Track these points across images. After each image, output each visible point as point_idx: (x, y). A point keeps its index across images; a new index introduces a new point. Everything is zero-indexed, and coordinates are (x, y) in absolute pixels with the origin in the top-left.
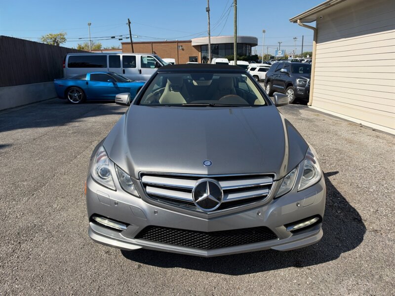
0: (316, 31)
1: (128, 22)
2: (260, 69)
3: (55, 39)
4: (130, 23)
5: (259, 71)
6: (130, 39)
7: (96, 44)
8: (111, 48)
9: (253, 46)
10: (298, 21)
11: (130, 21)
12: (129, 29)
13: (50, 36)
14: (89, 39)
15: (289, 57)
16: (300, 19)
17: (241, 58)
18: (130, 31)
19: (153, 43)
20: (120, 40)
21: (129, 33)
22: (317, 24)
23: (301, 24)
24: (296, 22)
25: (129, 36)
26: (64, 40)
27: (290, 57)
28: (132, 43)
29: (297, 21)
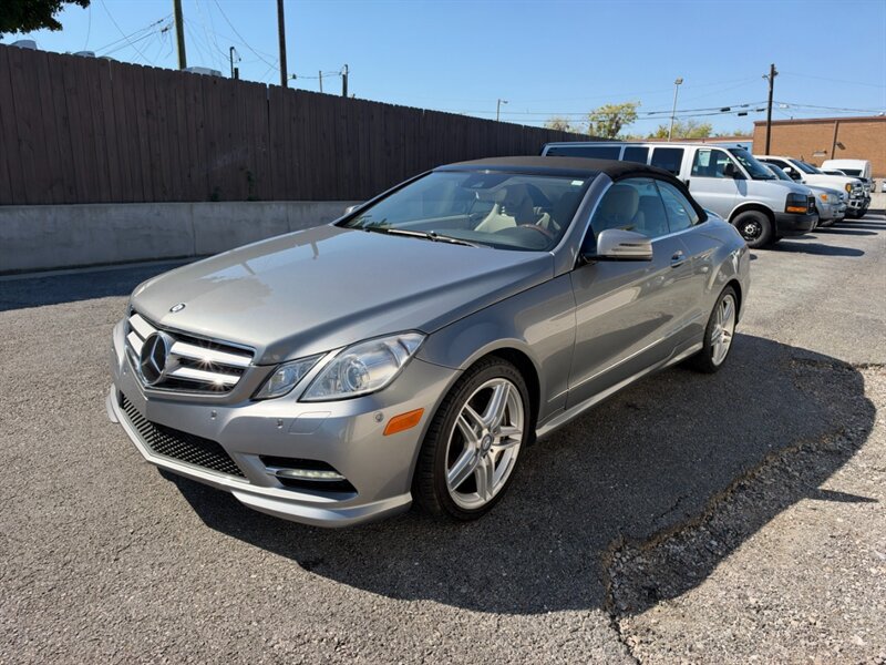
1: (769, 72)
3: (616, 115)
4: (774, 73)
6: (766, 112)
7: (698, 126)
8: (732, 135)
11: (776, 70)
12: (768, 90)
13: (607, 110)
14: (672, 115)
18: (771, 93)
19: (839, 121)
20: (740, 115)
21: (767, 99)
25: (766, 105)
26: (632, 116)
28: (770, 123)
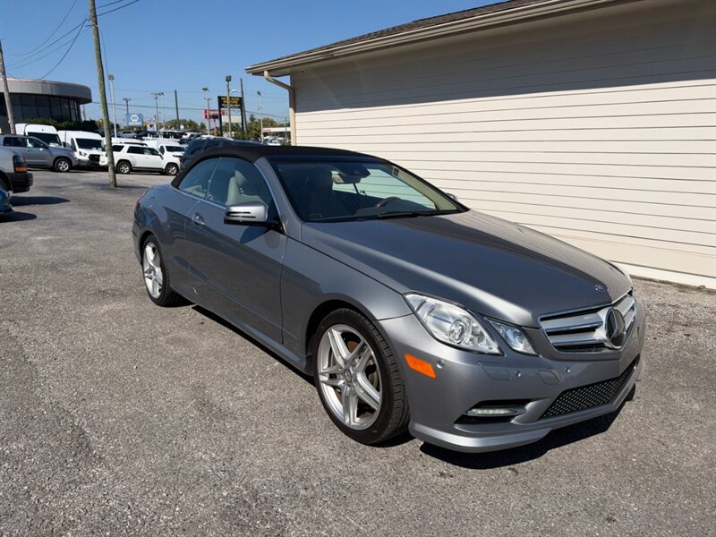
0: (293, 91)
2: (131, 147)
5: (129, 152)
9: (84, 103)
10: (266, 73)
15: (148, 126)
16: (269, 71)
17: (63, 124)
22: (292, 81)
23: (271, 78)
24: (261, 73)
27: (151, 126)
29: (263, 72)
